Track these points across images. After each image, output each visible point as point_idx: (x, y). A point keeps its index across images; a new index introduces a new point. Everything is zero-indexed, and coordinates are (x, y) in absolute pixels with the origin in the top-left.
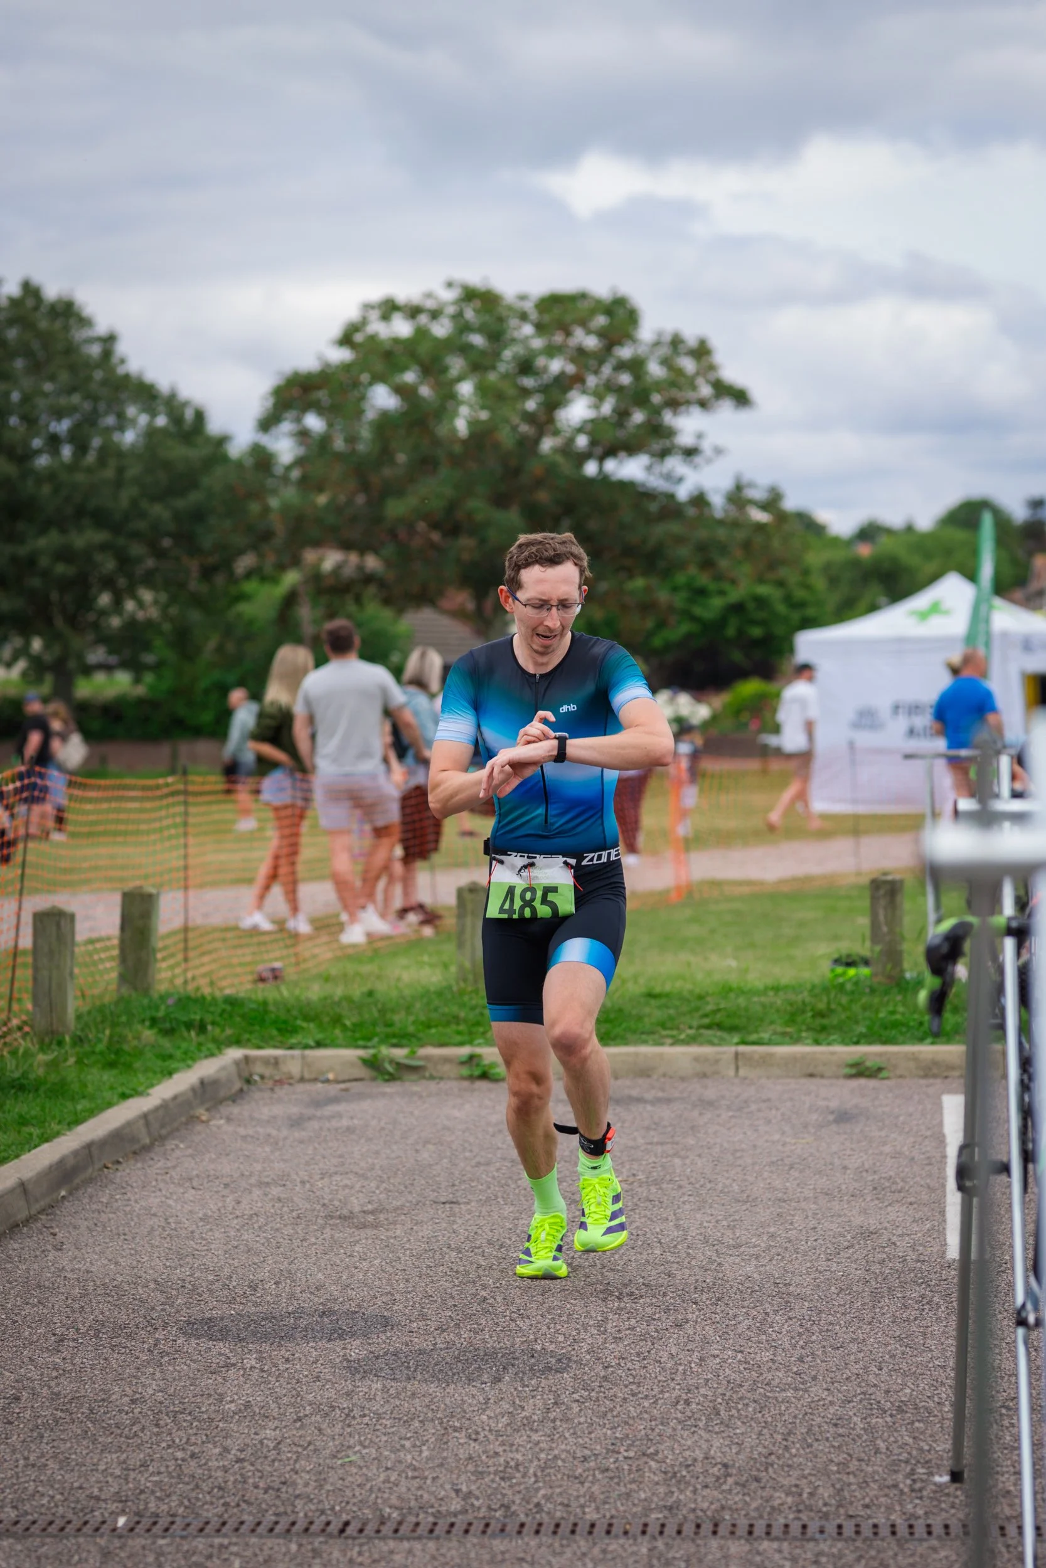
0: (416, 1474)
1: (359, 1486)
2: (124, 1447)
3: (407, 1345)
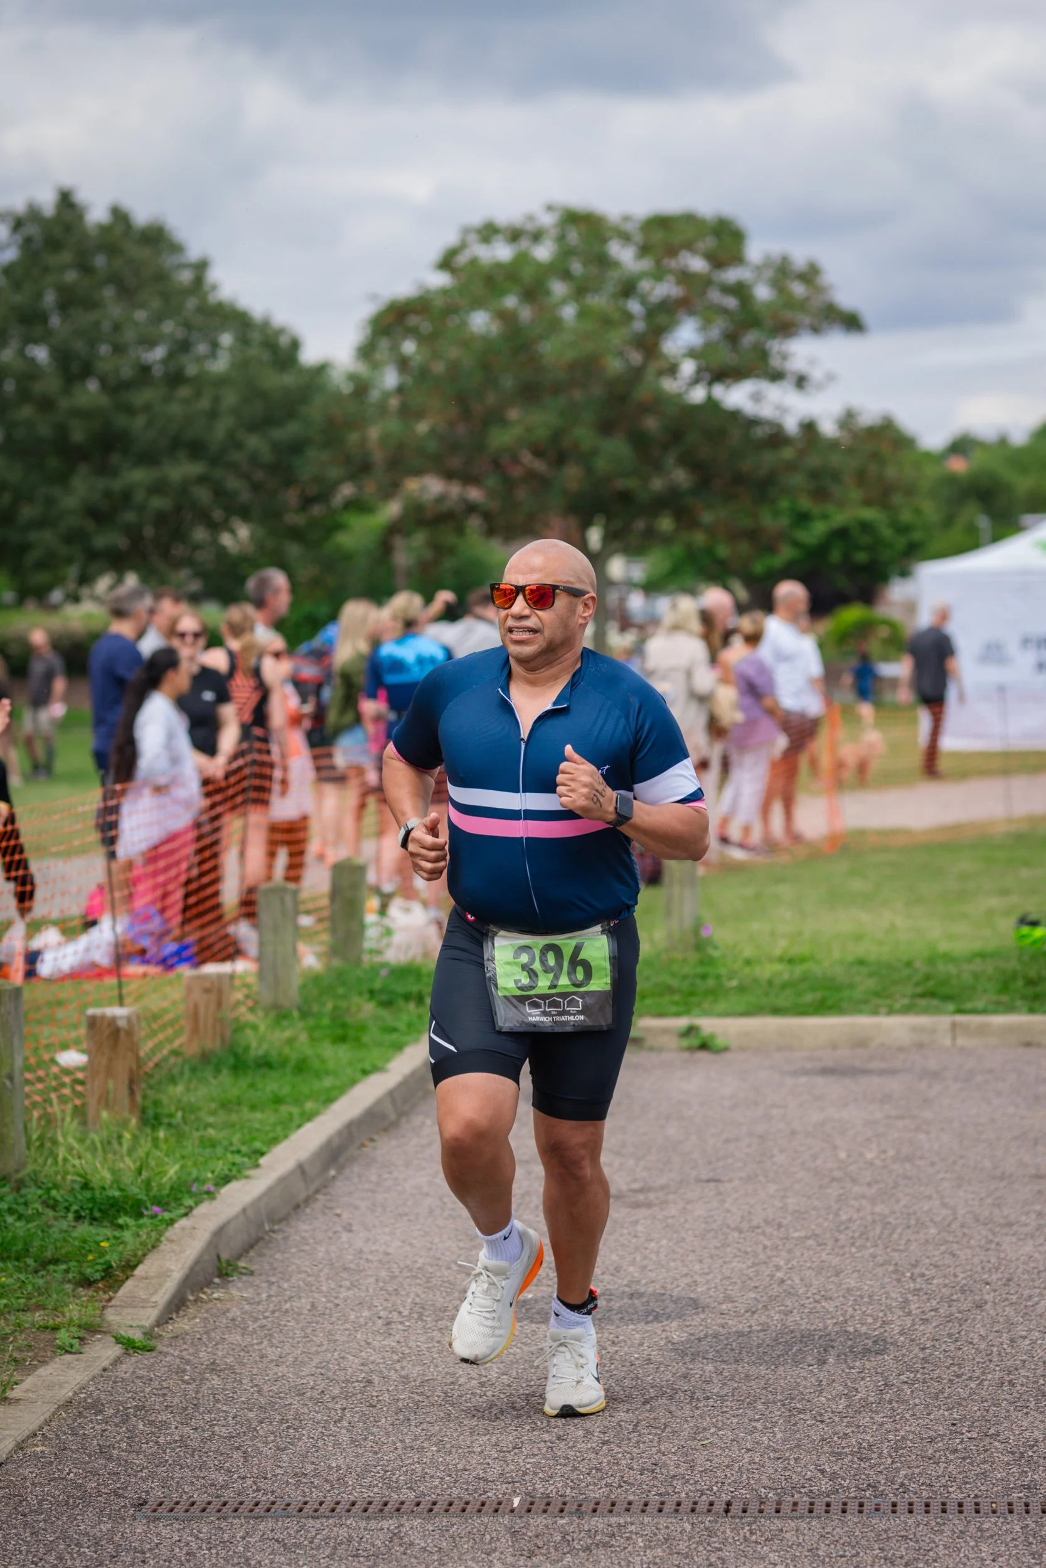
0: (777, 1455)
1: (728, 1466)
3: (723, 1327)
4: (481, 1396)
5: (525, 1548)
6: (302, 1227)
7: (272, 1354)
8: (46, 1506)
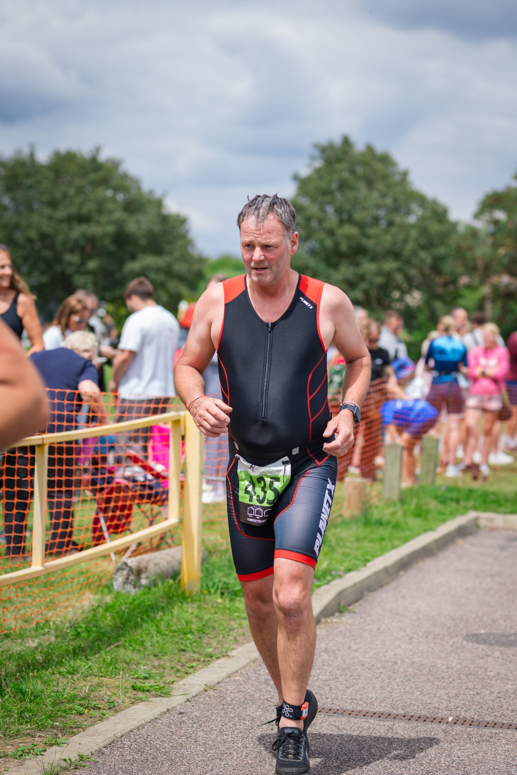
2: (446, 687)
4: (446, 673)
5: (449, 739)
6: (382, 595)
7: (354, 647)
8: (234, 702)
